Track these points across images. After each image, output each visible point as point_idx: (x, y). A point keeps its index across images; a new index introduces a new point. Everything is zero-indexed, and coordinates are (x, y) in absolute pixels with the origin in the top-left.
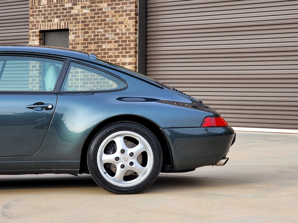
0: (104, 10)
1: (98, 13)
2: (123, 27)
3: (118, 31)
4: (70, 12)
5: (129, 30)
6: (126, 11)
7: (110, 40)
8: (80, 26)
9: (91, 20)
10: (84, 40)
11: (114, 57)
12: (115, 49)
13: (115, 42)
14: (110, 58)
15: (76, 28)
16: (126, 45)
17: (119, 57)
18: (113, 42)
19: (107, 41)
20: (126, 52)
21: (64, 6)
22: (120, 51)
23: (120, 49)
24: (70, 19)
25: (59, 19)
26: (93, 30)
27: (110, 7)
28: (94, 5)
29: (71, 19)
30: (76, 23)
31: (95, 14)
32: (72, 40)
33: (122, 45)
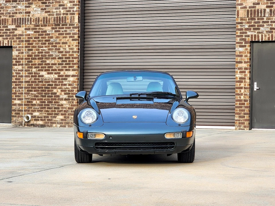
0: (48, 32)
1: (43, 35)
2: (67, 46)
3: (62, 50)
4: (14, 32)
5: (72, 49)
6: (70, 34)
7: (54, 56)
8: (24, 44)
9: (35, 40)
10: (28, 56)
11: (57, 71)
12: (59, 64)
13: (59, 58)
14: (54, 71)
15: (20, 46)
16: (69, 61)
17: (63, 71)
18: (57, 58)
19: (51, 57)
20: (69, 67)
21: (7, 27)
22: (64, 65)
23: (64, 64)
24: (13, 38)
25: (2, 37)
26: (37, 48)
27: (54, 30)
28: (38, 27)
29: (15, 38)
30: (19, 41)
31: (39, 35)
32: (16, 56)
33: (66, 61)
